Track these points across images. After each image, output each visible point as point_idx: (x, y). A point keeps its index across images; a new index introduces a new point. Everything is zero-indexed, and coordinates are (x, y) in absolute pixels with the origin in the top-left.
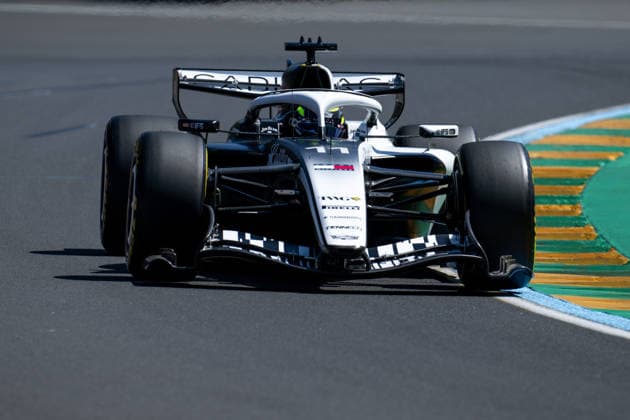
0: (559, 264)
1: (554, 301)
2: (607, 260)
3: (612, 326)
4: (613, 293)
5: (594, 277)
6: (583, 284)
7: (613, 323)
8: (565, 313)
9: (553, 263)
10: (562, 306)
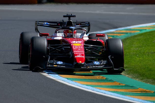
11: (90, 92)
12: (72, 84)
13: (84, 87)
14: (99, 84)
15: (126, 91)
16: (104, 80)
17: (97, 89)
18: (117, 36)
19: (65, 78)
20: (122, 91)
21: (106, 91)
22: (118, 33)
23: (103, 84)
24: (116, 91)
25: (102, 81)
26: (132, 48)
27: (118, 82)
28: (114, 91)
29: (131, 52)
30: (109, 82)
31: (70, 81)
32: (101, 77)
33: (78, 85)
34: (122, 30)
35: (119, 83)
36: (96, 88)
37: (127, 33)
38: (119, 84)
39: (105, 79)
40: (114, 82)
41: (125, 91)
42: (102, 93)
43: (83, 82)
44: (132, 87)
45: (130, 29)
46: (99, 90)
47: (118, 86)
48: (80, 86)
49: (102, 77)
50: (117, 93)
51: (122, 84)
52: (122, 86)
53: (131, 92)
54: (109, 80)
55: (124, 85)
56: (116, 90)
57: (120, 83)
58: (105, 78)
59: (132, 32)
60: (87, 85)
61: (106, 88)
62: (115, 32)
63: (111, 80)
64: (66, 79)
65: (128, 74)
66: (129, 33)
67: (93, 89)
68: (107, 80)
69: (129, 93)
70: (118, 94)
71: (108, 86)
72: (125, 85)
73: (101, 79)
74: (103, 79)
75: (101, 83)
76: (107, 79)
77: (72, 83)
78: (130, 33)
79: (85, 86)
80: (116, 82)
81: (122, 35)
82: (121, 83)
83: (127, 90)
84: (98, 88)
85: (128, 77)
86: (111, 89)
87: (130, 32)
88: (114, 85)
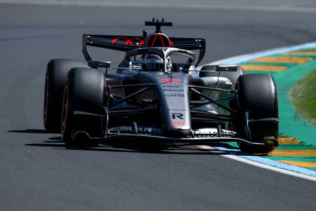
7: (265, 162)
11: (270, 171)
13: (255, 160)
14: (287, 154)
16: (296, 145)
17: (283, 164)
21: (301, 167)
23: (293, 153)
25: (293, 148)
30: (306, 149)
32: (290, 140)
36: (281, 162)
39: (298, 144)
42: (293, 171)
46: (286, 166)
49: (292, 140)
54: (306, 144)
58: (299, 141)
61: (301, 161)
63: (310, 145)
67: (274, 165)
68: (302, 145)
71: (305, 158)
73: (290, 144)
74: (294, 144)
75: (290, 152)
84: (284, 161)
86: (310, 164)
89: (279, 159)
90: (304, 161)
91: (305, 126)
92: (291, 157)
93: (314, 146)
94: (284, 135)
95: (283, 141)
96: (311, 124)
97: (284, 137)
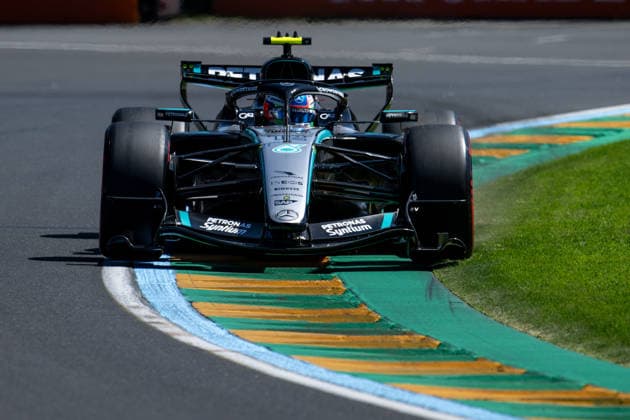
0: (303, 322)
1: (294, 362)
2: (356, 317)
3: (358, 390)
4: (363, 354)
5: (340, 336)
6: (327, 343)
7: (361, 387)
8: (307, 376)
9: (295, 321)
10: (303, 368)
12: (286, 370)
13: (339, 381)
14: (411, 369)
15: (529, 399)
16: (431, 351)
17: (401, 392)
18: (493, 158)
19: (259, 344)
20: (513, 398)
21: (440, 397)
22: (498, 147)
23: (424, 368)
24: (486, 400)
25: (423, 356)
26: (555, 212)
27: (493, 360)
28: (477, 400)
29: (552, 228)
30: (451, 359)
31: (281, 356)
32: (418, 340)
33: (316, 374)
34: (514, 132)
35: (497, 364)
36: (395, 388)
37: (536, 147)
38: (500, 369)
39: (435, 348)
40: (476, 359)
41: (523, 399)
42: (423, 406)
43: (338, 363)
44: (554, 380)
45: (549, 130)
46: (407, 396)
47: (493, 379)
48: (322, 380)
49: (423, 340)
50: (488, 409)
51: (515, 367)
52: (512, 378)
53: (551, 403)
54: (453, 350)
55: (519, 371)
56: (484, 395)
57: (504, 362)
58: (438, 343)
59: (560, 140)
60: (355, 375)
61: (440, 384)
62: (485, 142)
63: (463, 350)
64: (263, 350)
65: (537, 327)
66: (546, 147)
67: (380, 392)
68: (444, 351)
69: (544, 408)
70: (493, 411)
71: (449, 379)
72: (526, 373)
73: (416, 348)
74: (427, 348)
75: (417, 365)
76: (445, 348)
77: (289, 366)
78: (550, 146)
79: (345, 376)
80: (484, 359)
81: (515, 153)
82: (508, 366)
83: (534, 392)
84: (403, 385)
85: (538, 337)
86: (460, 391)
87: (551, 141)
88: (478, 373)
89: (391, 381)
90: (446, 384)
91: (452, 310)
92: (419, 377)
93: (469, 354)
94: (404, 330)
95: (402, 342)
96: (465, 305)
97: (405, 333)
